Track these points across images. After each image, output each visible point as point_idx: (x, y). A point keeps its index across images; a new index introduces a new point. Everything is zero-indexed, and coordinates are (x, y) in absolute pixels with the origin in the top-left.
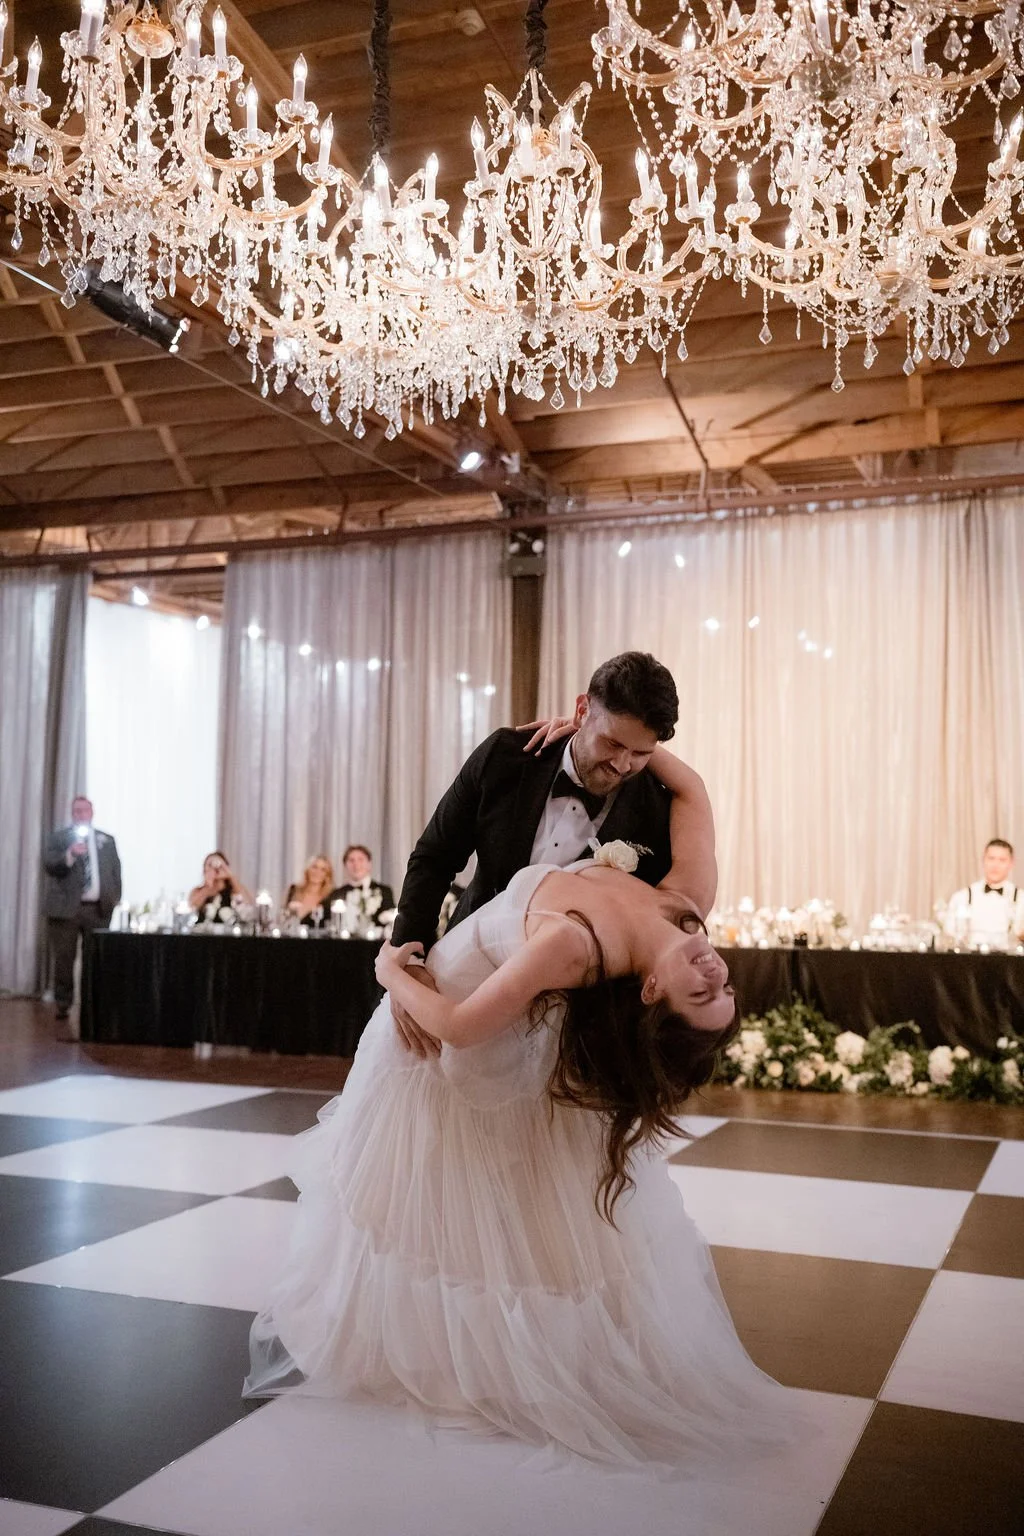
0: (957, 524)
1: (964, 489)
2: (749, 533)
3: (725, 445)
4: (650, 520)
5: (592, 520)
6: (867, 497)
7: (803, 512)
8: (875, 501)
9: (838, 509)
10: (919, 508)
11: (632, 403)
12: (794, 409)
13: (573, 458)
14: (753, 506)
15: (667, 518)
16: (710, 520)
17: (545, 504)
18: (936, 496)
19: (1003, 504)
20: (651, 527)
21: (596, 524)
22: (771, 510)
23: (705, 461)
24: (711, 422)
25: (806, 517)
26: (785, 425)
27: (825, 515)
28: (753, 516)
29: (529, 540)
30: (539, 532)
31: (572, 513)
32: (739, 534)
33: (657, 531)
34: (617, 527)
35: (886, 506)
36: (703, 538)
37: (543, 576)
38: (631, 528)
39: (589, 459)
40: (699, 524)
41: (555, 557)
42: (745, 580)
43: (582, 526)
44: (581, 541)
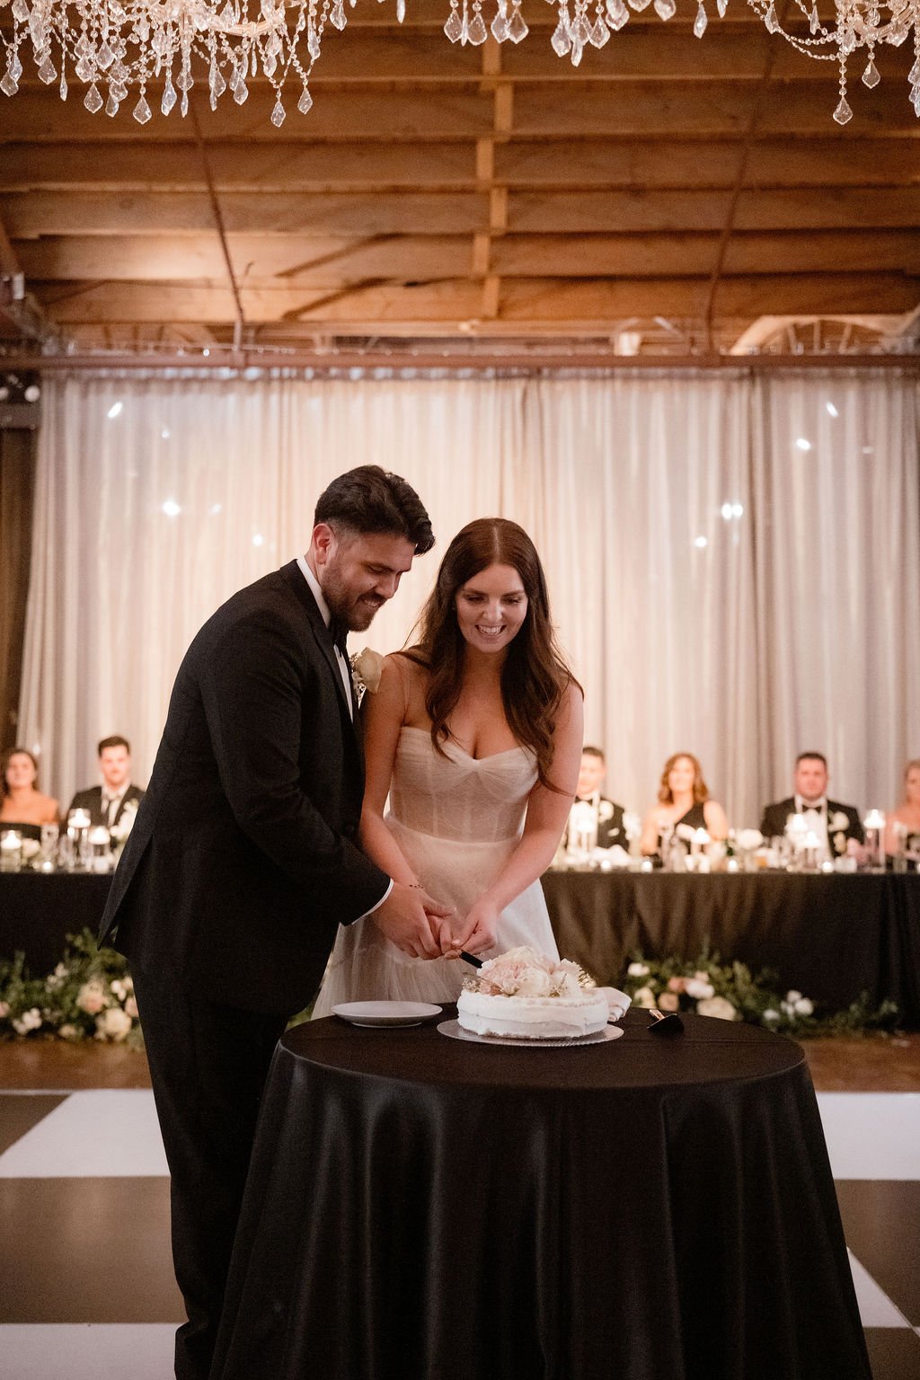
0: (513, 405)
1: (520, 366)
2: (286, 398)
3: (258, 295)
4: (170, 373)
5: (99, 366)
6: (417, 366)
7: (345, 378)
8: (425, 371)
9: (386, 378)
10: (472, 384)
11: (164, 232)
12: (345, 261)
13: (77, 293)
14: (291, 366)
15: (188, 372)
16: (240, 379)
17: (41, 345)
18: (490, 372)
19: (559, 386)
20: (171, 381)
21: (104, 373)
22: (309, 373)
23: (241, 310)
24: (250, 265)
25: (350, 385)
26: (330, 277)
27: (372, 385)
28: (290, 378)
29: (20, 386)
30: (31, 378)
31: (73, 357)
32: (274, 398)
33: (177, 386)
34: (128, 379)
35: (437, 379)
36: (232, 399)
37: (37, 430)
38: (147, 381)
39: (94, 295)
40: (226, 383)
41: (52, 408)
42: (281, 448)
43: (87, 373)
44: (84, 394)
